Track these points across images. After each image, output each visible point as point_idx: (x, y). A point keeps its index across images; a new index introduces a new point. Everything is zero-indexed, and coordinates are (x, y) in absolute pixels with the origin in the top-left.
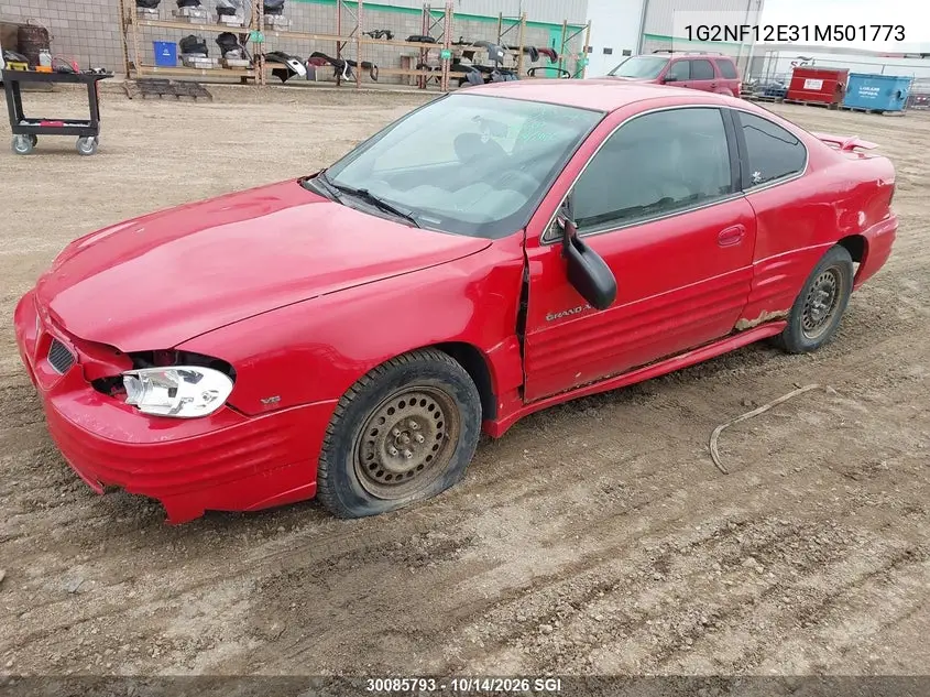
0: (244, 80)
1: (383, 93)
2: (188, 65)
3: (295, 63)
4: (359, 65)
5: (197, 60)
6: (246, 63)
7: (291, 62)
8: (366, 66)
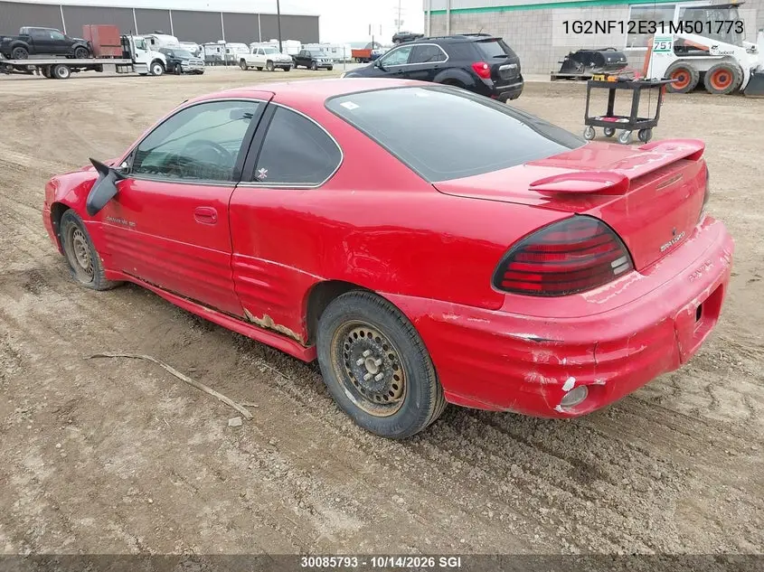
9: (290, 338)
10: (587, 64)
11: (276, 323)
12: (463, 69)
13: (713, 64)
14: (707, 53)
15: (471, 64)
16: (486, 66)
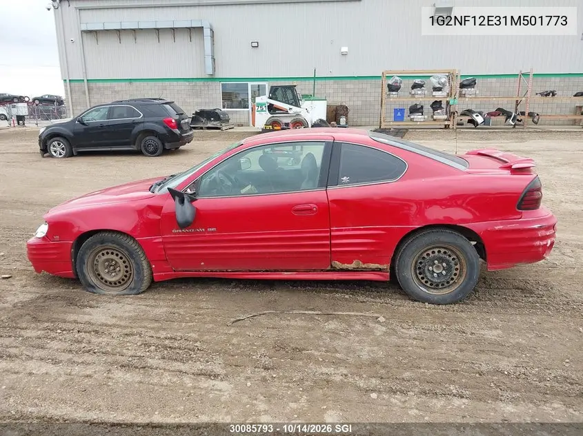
0: (447, 127)
1: (546, 132)
2: (412, 120)
3: (477, 116)
4: (527, 114)
5: (415, 117)
6: (445, 117)
7: (474, 116)
8: (531, 115)
9: (377, 269)
10: (209, 119)
11: (364, 263)
12: (156, 123)
13: (293, 118)
14: (287, 112)
15: (162, 119)
16: (173, 121)
